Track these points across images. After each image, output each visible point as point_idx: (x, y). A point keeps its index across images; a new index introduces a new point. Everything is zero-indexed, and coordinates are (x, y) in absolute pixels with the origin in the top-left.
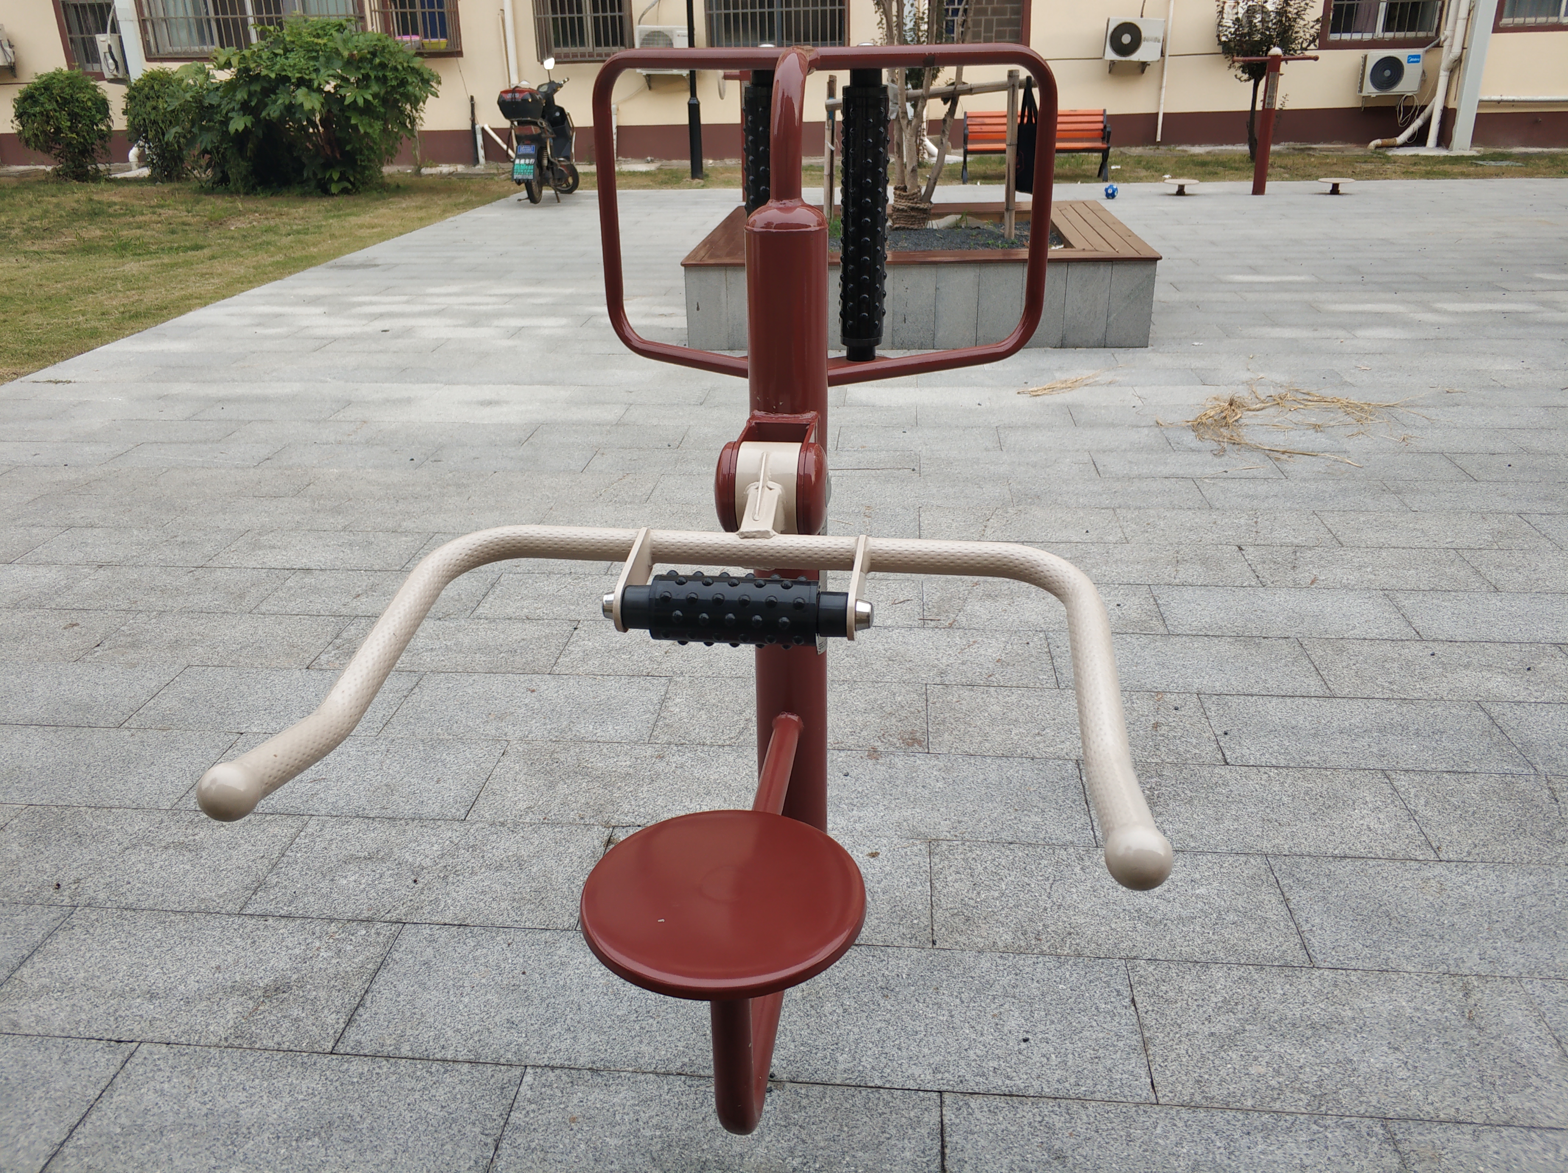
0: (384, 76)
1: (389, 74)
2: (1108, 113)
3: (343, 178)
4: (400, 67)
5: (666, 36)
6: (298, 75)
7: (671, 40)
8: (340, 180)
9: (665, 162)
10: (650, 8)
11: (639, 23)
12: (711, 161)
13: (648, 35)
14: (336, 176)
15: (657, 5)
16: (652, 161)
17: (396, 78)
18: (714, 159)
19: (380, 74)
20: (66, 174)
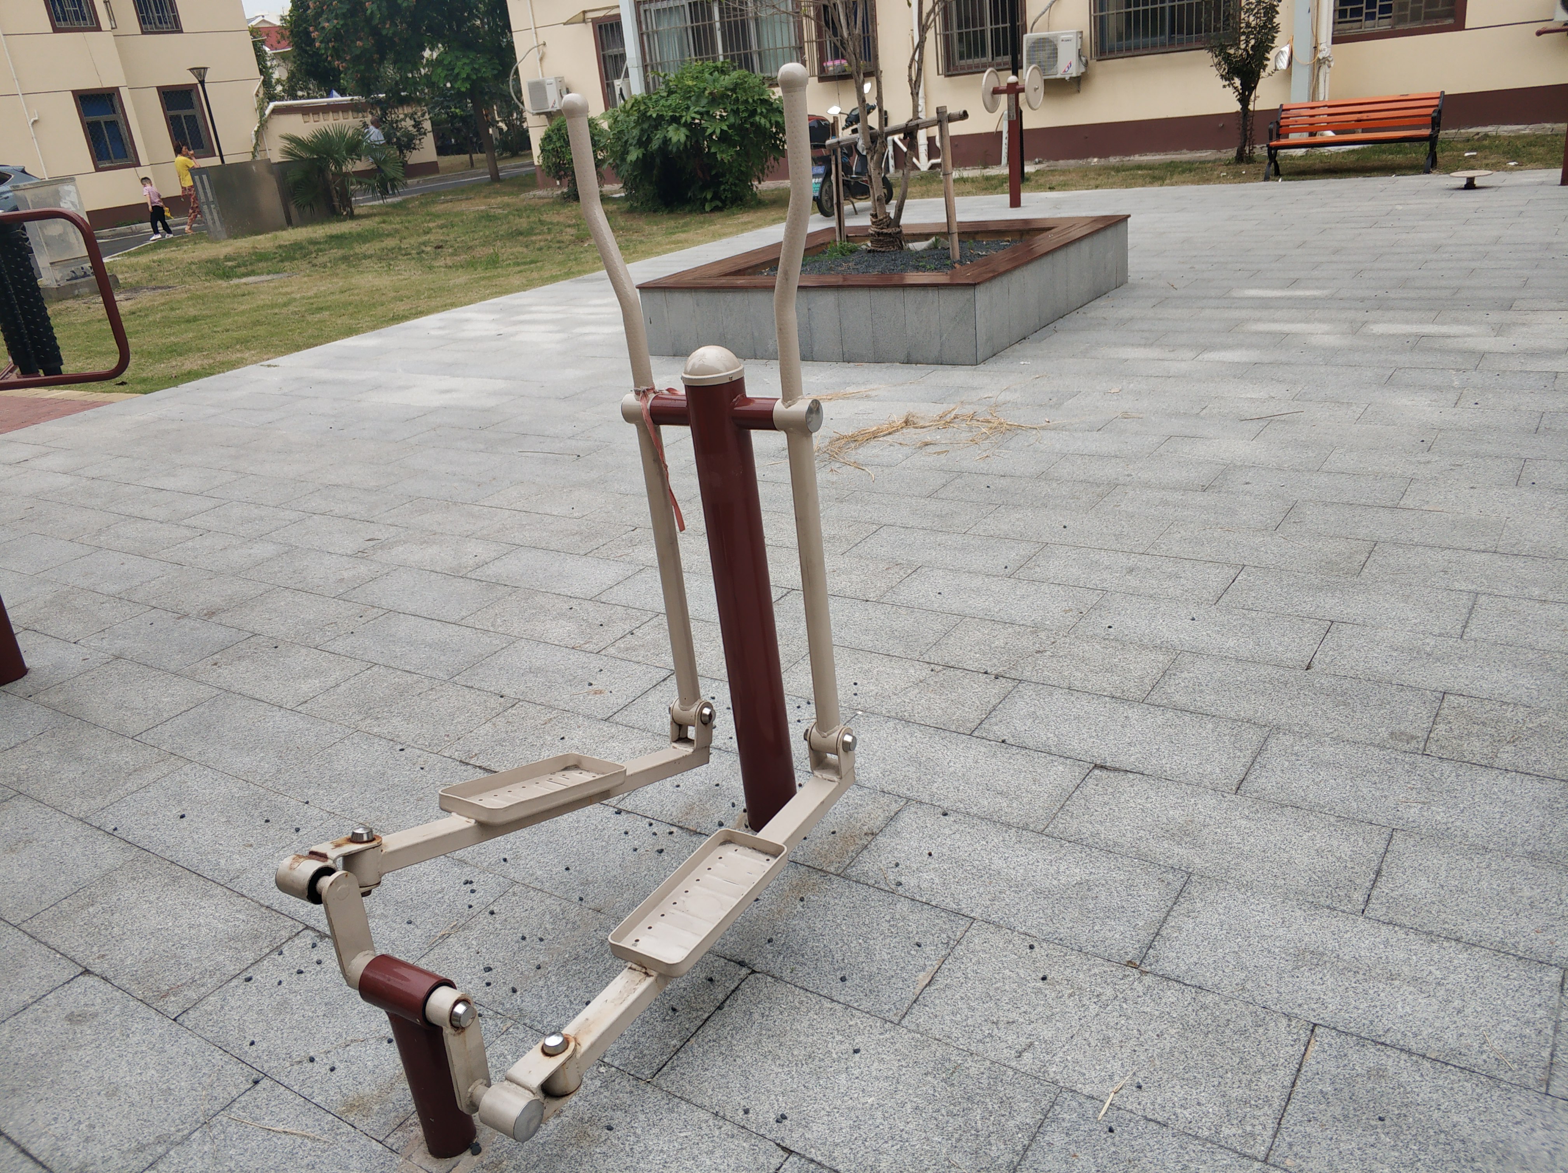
0: (738, 108)
1: (742, 107)
2: (1446, 93)
3: (716, 197)
4: (750, 100)
5: (1051, 41)
6: (671, 114)
7: (1056, 45)
8: (712, 200)
9: (1052, 162)
10: (1040, 16)
11: (1031, 31)
12: (1096, 160)
13: (1034, 43)
14: (709, 196)
15: (1048, 12)
16: (1040, 162)
17: (747, 110)
18: (1100, 157)
19: (735, 107)
20: (569, 197)
